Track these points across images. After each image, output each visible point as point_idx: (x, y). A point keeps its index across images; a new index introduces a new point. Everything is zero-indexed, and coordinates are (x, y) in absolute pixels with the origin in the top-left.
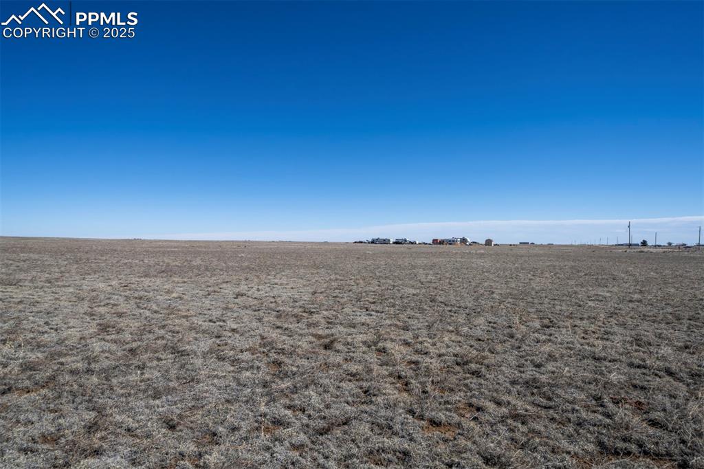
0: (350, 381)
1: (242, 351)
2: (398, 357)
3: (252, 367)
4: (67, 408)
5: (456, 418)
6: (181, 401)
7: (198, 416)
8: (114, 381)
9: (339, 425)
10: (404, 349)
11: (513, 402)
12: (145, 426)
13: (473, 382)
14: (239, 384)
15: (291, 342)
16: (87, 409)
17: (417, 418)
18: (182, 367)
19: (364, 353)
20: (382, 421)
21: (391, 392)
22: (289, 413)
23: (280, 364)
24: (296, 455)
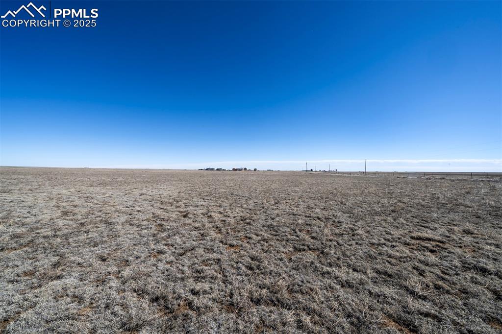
0: (195, 231)
1: (143, 221)
2: (217, 219)
3: (148, 228)
4: (40, 256)
5: (240, 243)
6: (109, 247)
7: (119, 253)
8: (71, 240)
9: (189, 251)
10: (219, 215)
11: (263, 234)
12: (89, 261)
13: (247, 227)
14: (141, 236)
15: (168, 215)
16: (54, 255)
17: (224, 244)
18: (111, 230)
19: (202, 218)
20: (209, 247)
21: (214, 234)
22: (166, 247)
23: (162, 225)
24: (168, 266)
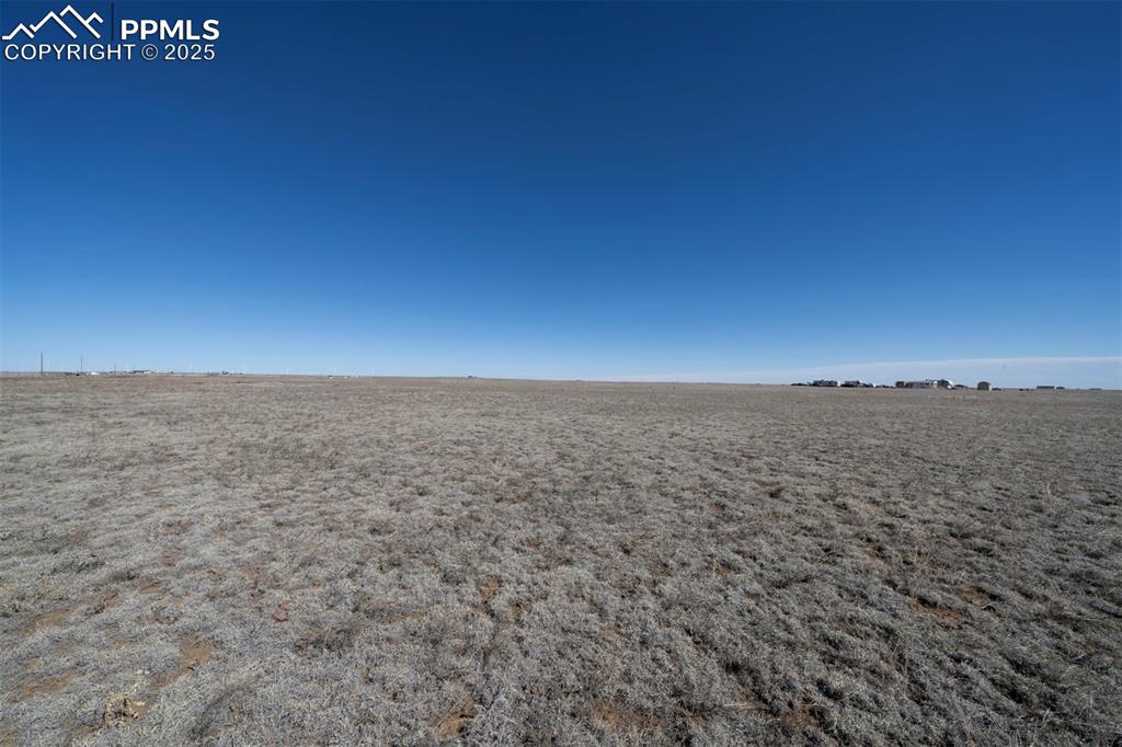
0: (805, 535)
1: (683, 489)
2: (865, 516)
3: (695, 506)
4: (543, 520)
5: (959, 603)
6: (633, 529)
7: (649, 545)
8: (575, 503)
9: (797, 581)
10: (873, 509)
12: (604, 546)
13: (982, 561)
14: (684, 521)
15: (733, 486)
16: (557, 523)
17: (900, 591)
18: (629, 498)
19: (818, 506)
20: (852, 587)
21: (860, 555)
22: (739, 558)
23: (723, 507)
24: (751, 603)
